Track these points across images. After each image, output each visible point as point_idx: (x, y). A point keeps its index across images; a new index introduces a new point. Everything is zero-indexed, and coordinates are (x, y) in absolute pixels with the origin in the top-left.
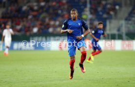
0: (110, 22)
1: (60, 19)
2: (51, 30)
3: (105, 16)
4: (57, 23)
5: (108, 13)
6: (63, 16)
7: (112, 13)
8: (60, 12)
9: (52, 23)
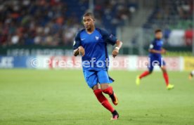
0: (122, 31)
1: (51, 25)
2: (37, 40)
3: (115, 21)
4: (47, 30)
5: (119, 18)
6: (54, 21)
7: (125, 17)
8: (50, 14)
9: (39, 30)
